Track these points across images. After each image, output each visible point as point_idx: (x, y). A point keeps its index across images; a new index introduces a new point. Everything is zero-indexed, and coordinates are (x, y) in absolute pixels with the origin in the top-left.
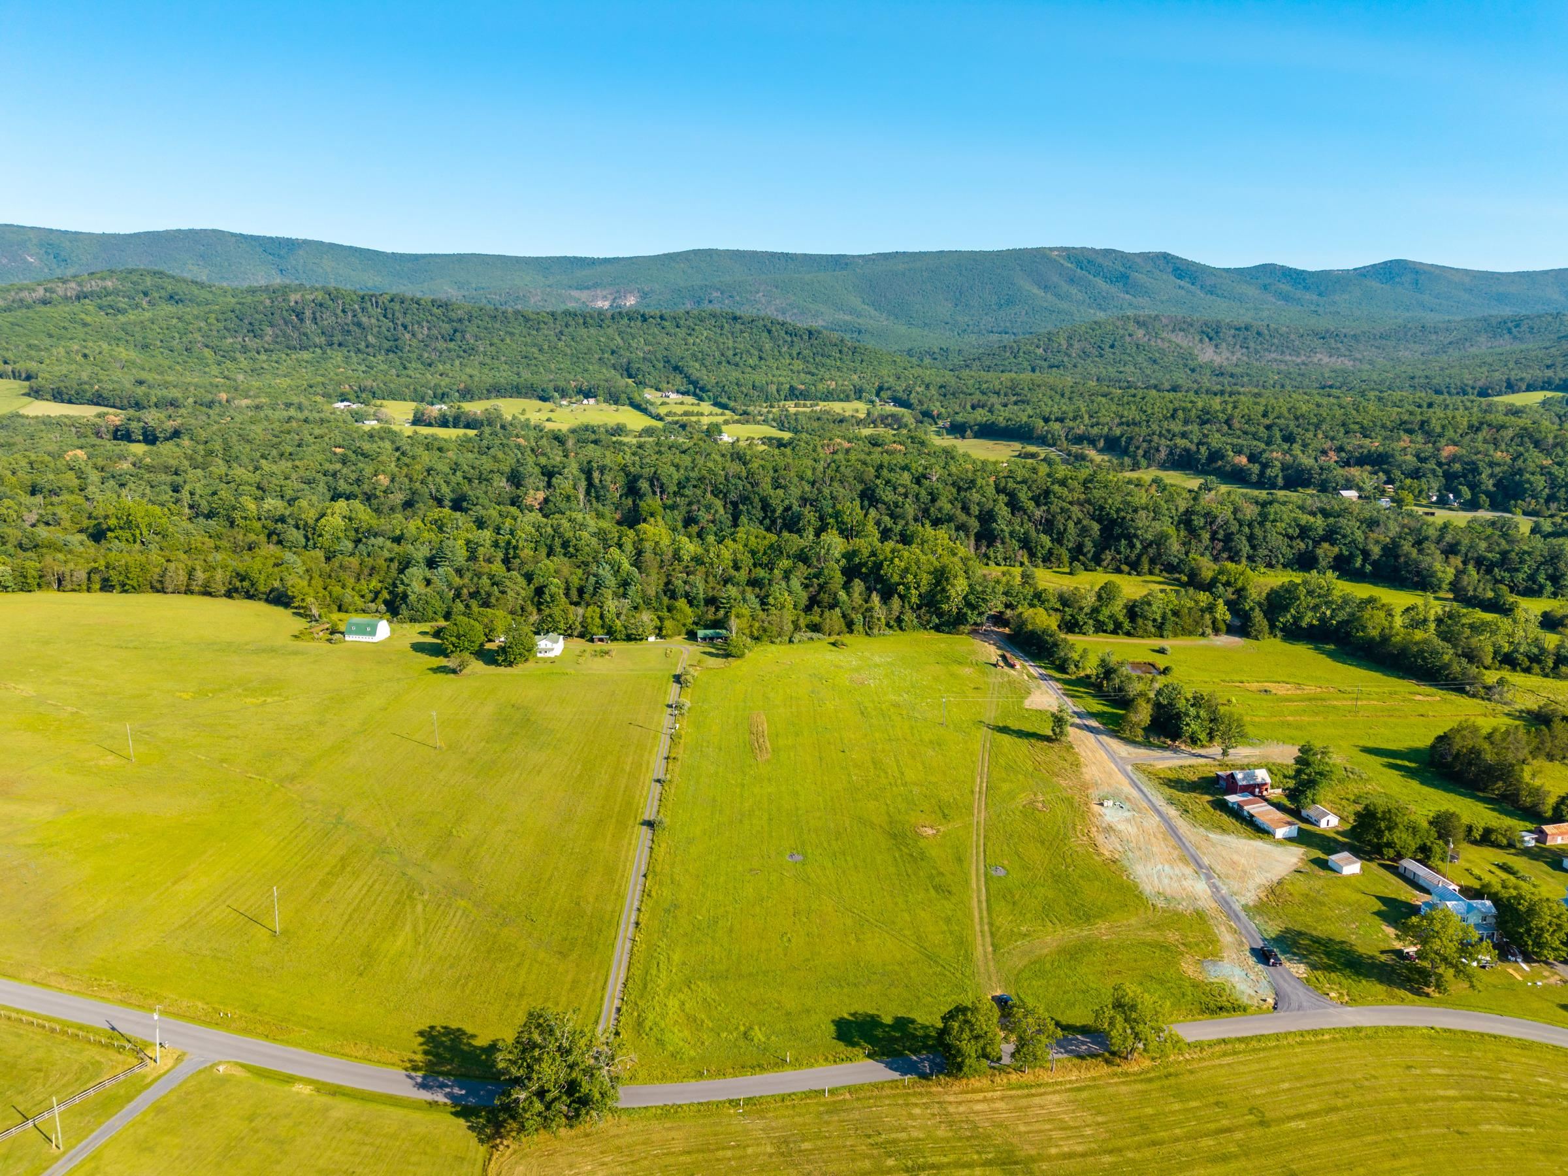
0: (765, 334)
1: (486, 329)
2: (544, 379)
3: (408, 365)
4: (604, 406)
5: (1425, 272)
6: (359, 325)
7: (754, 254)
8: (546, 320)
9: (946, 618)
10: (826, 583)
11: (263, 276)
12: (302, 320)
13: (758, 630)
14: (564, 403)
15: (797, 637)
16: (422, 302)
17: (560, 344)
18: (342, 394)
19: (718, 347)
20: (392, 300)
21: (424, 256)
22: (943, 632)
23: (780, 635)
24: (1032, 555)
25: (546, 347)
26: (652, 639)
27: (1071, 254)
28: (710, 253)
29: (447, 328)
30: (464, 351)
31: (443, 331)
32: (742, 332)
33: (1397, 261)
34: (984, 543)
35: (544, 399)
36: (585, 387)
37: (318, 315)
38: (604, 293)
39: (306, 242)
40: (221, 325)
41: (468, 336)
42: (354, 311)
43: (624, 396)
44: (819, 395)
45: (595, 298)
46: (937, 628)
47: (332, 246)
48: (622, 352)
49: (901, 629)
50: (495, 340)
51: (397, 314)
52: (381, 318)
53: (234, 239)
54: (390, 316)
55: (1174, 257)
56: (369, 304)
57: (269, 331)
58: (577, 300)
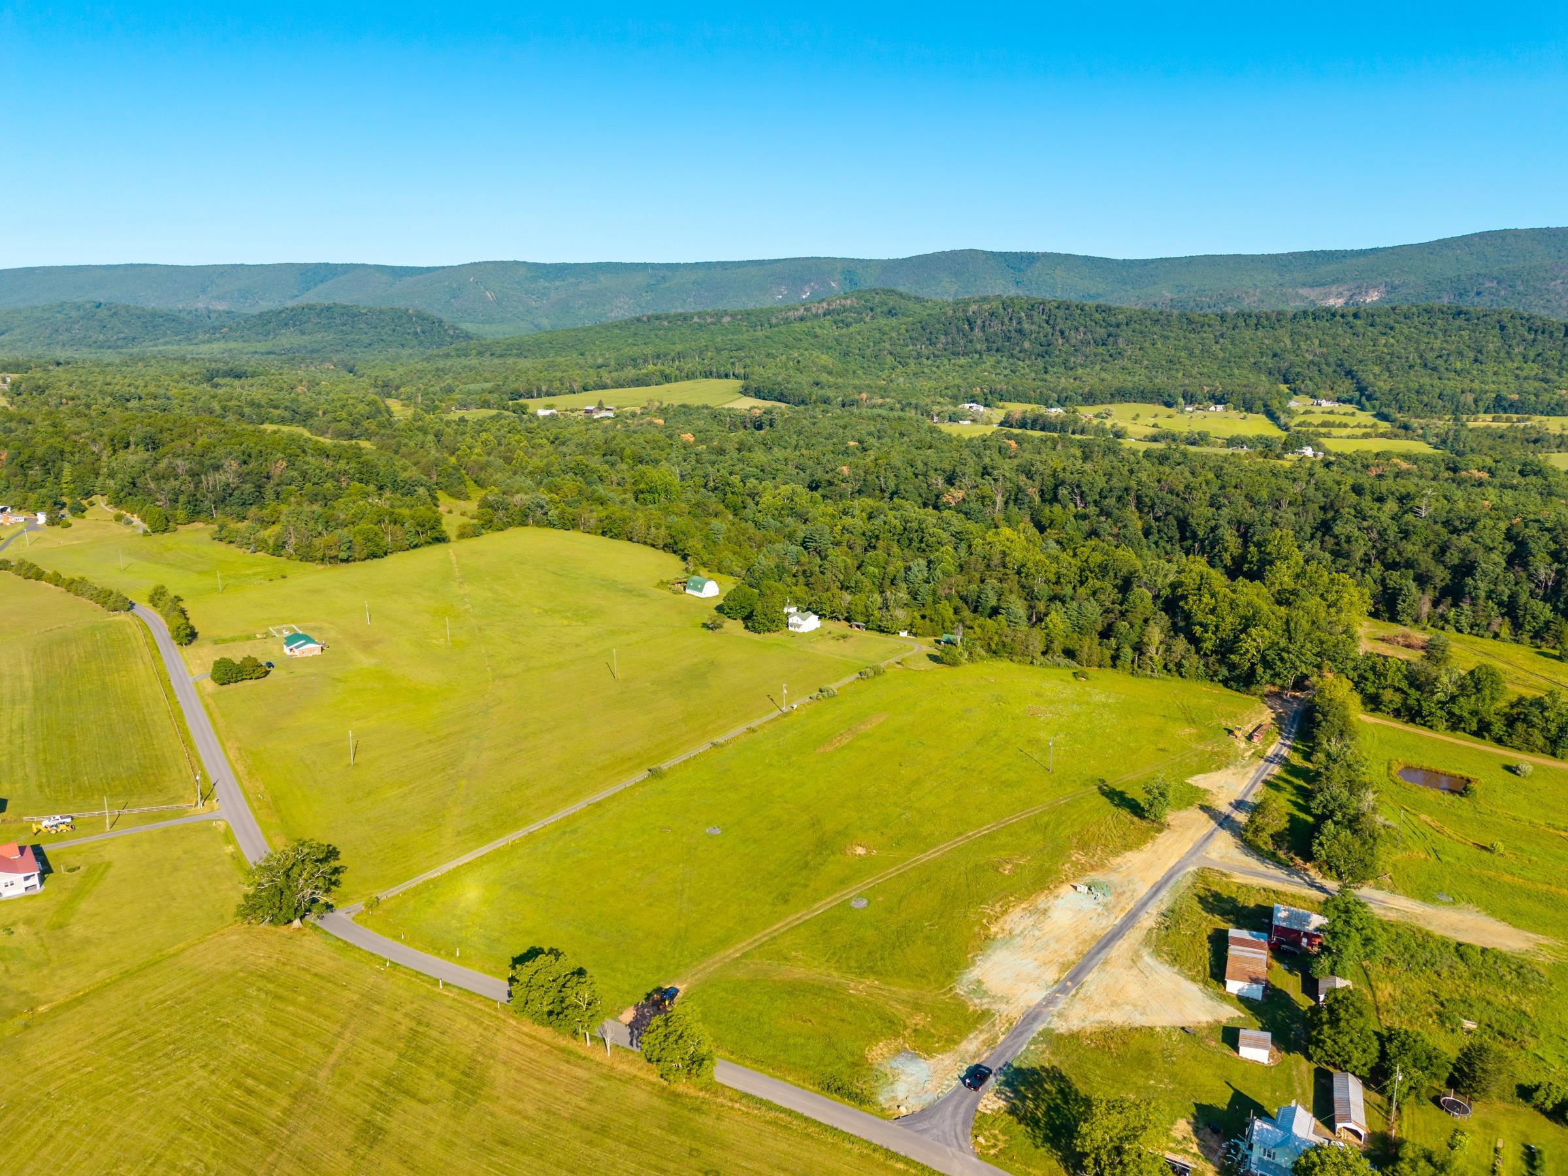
0: (1497, 331)
1: (1141, 332)
2: (1177, 381)
3: (1050, 369)
4: (1233, 413)
6: (1020, 331)
8: (1212, 322)
9: (1237, 672)
10: (1127, 611)
11: (1002, 288)
12: (972, 329)
13: (997, 644)
14: (1189, 409)
15: (1041, 660)
16: (1087, 308)
17: (1215, 348)
18: (973, 396)
19: (1417, 349)
20: (1058, 308)
21: (1153, 261)
22: (1231, 687)
23: (1023, 654)
24: (1517, 626)
25: (1197, 351)
26: (904, 634)
28: (1503, 235)
29: (1101, 332)
30: (1111, 356)
31: (1097, 336)
32: (1460, 329)
34: (1449, 600)
35: (1169, 405)
36: (1218, 393)
37: (988, 323)
38: (1341, 289)
39: (1045, 255)
40: (908, 335)
41: (1120, 340)
42: (1020, 318)
43: (1260, 403)
44: (1540, 407)
45: (1327, 296)
46: (1226, 683)
47: (1068, 257)
48: (1287, 355)
49: (1181, 675)
50: (1147, 345)
51: (1059, 320)
52: (1043, 324)
54: (1051, 322)
56: (1036, 311)
57: (943, 339)
58: (1303, 298)
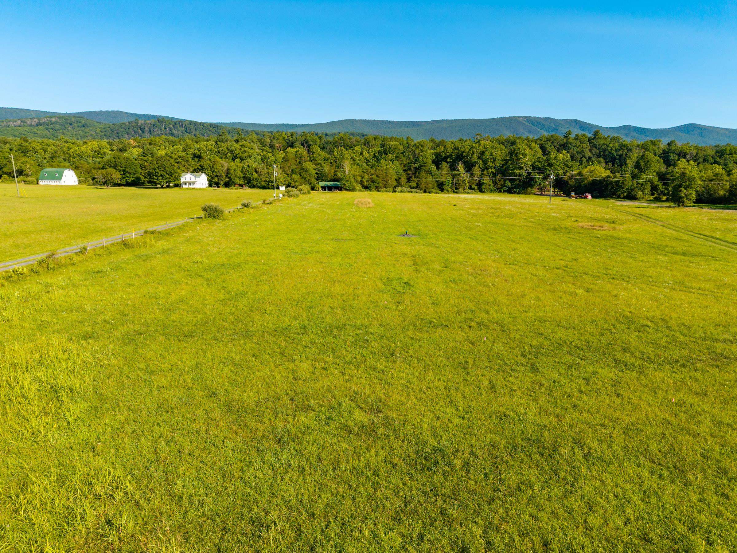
5: (705, 129)
6: (172, 134)
7: (374, 121)
9: (517, 182)
13: (368, 181)
15: (399, 189)
20: (190, 124)
23: (385, 187)
27: (528, 119)
33: (691, 124)
37: (152, 129)
40: (103, 134)
42: (170, 128)
51: (192, 130)
52: (184, 132)
53: (126, 115)
55: (579, 121)
56: (178, 126)
57: (126, 136)
